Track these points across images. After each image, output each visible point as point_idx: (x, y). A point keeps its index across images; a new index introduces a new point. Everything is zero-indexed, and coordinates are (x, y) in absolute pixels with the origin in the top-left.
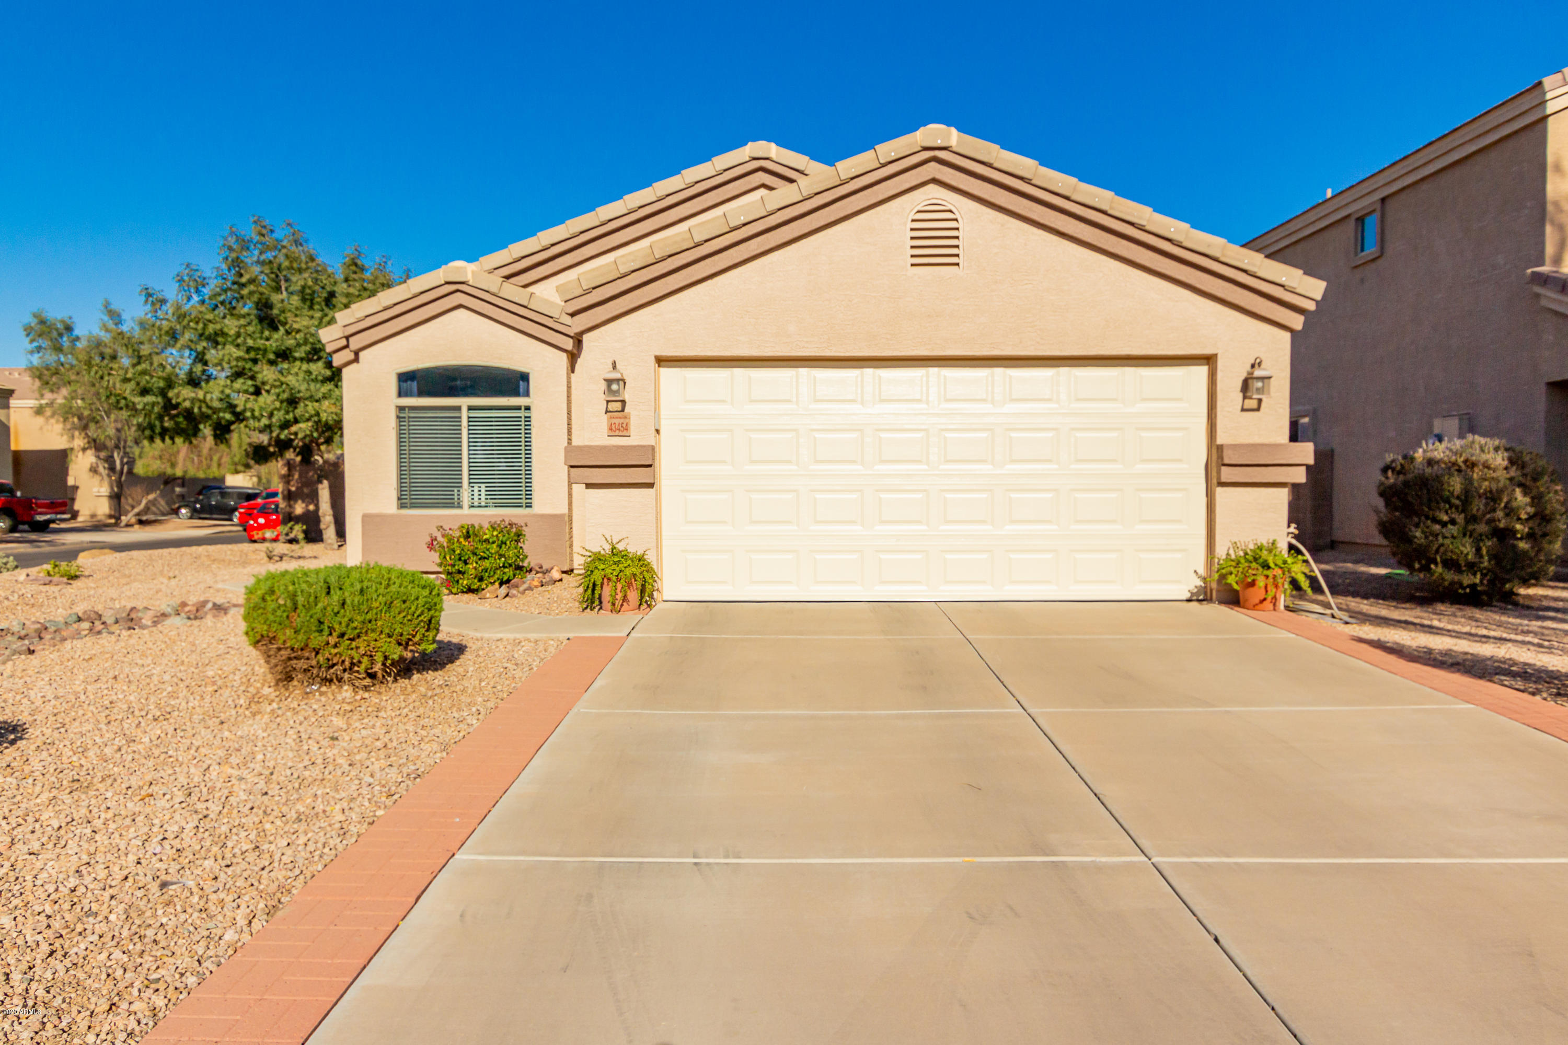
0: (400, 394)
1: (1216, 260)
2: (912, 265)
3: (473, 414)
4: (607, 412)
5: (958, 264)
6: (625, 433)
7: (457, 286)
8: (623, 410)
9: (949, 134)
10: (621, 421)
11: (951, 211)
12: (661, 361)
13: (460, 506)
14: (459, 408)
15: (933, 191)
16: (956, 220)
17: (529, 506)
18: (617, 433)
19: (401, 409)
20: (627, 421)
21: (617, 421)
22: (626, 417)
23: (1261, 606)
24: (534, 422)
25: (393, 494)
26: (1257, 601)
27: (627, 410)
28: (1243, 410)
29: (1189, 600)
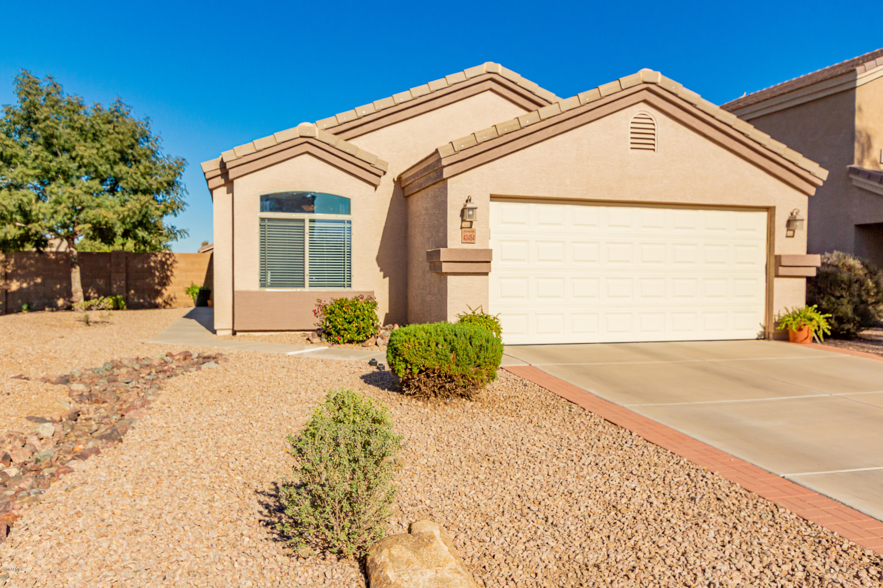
0: (263, 209)
1: (780, 156)
2: (632, 148)
3: (312, 224)
4: (461, 228)
5: (654, 150)
6: (472, 241)
7: (307, 139)
8: (471, 227)
9: (657, 76)
10: (471, 234)
11: (651, 119)
12: (494, 198)
13: (303, 286)
14: (303, 221)
15: (643, 106)
16: (654, 124)
17: (350, 286)
18: (468, 241)
19: (262, 219)
20: (473, 234)
21: (468, 234)
22: (473, 232)
23: (805, 341)
24: (353, 231)
25: (256, 277)
26: (803, 338)
27: (473, 227)
28: (787, 237)
29: (757, 339)
